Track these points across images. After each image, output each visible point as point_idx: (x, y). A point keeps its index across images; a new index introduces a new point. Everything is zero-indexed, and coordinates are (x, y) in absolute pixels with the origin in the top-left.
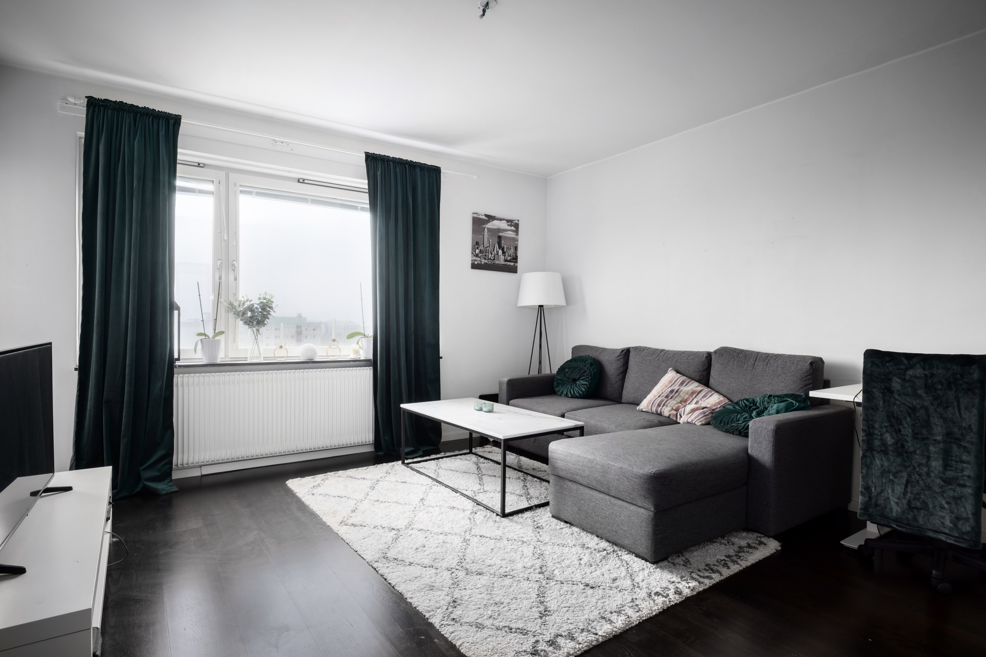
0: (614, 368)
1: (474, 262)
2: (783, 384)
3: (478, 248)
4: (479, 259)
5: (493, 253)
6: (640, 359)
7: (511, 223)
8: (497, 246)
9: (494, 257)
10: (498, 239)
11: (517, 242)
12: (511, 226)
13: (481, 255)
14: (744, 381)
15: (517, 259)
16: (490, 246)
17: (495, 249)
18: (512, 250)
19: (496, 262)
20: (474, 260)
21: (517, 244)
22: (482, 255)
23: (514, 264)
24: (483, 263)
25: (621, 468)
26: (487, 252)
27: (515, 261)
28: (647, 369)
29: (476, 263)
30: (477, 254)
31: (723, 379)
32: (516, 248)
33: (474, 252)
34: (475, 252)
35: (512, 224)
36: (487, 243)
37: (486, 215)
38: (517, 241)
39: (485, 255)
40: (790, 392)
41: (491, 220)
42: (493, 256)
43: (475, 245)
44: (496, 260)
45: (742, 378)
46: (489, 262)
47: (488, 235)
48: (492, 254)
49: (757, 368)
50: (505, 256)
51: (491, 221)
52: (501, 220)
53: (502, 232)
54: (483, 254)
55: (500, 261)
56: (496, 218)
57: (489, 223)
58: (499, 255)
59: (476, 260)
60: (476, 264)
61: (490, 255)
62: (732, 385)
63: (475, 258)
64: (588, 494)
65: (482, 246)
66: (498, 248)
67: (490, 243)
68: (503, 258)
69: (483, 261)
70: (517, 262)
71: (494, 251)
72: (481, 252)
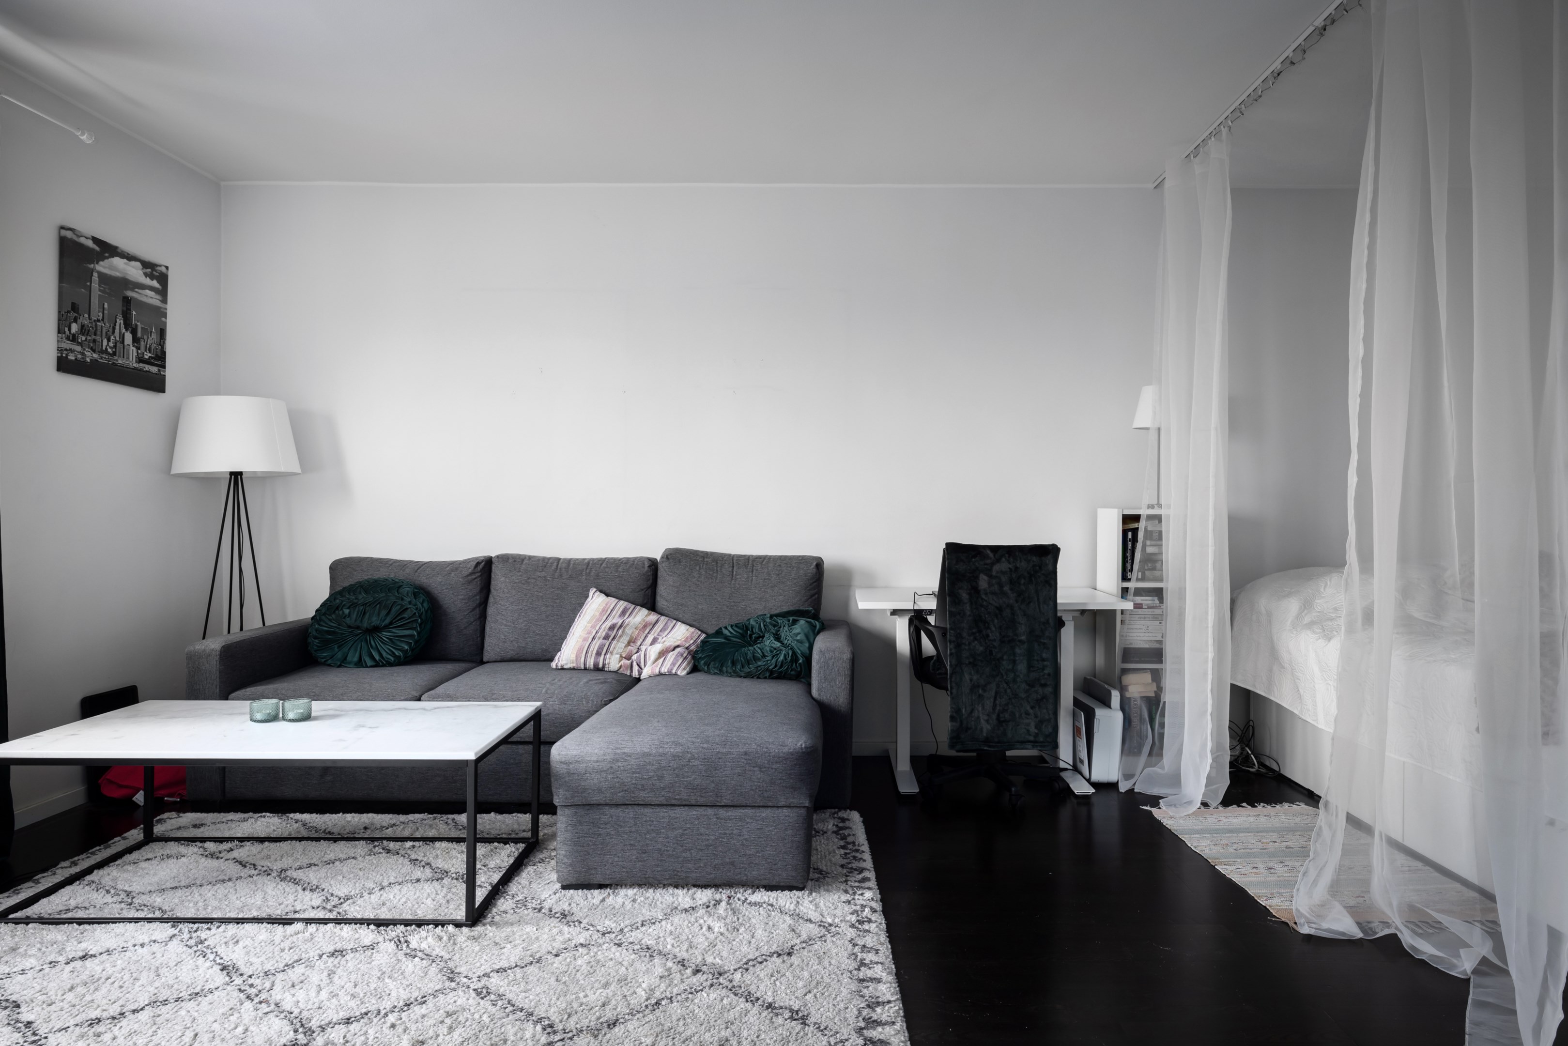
0: (463, 597)
1: (67, 355)
2: (781, 598)
3: (75, 321)
4: (78, 348)
5: (112, 338)
6: (521, 576)
7: (152, 271)
8: (120, 321)
9: (115, 347)
10: (123, 306)
11: (163, 319)
12: (152, 277)
13: (84, 338)
14: (719, 599)
15: (165, 358)
16: (106, 320)
17: (117, 327)
18: (154, 336)
19: (120, 362)
20: (66, 350)
21: (165, 323)
22: (86, 340)
23: (159, 371)
24: (88, 360)
25: (746, 753)
26: (99, 333)
27: (159, 363)
28: (541, 594)
29: (71, 357)
30: (74, 335)
31: (683, 598)
32: (162, 333)
33: (66, 329)
34: (70, 330)
35: (154, 273)
36: (99, 312)
37: (95, 240)
38: (165, 315)
39: (94, 341)
40: (792, 608)
41: (107, 255)
42: (111, 344)
43: (69, 312)
44: (119, 356)
45: (715, 594)
46: (102, 358)
47: (100, 290)
48: (109, 340)
49: (738, 577)
50: (138, 348)
51: (107, 258)
52: (130, 258)
53: (133, 290)
54: (89, 338)
55: (128, 358)
56: (119, 251)
57: (103, 260)
58: (125, 344)
59: (71, 351)
60: (71, 360)
61: (105, 342)
62: (700, 607)
63: (68, 345)
64: (663, 817)
65: (86, 315)
66: (123, 326)
67: (106, 312)
68: (135, 354)
69: (90, 356)
70: (164, 367)
71: (113, 332)
72: (83, 329)
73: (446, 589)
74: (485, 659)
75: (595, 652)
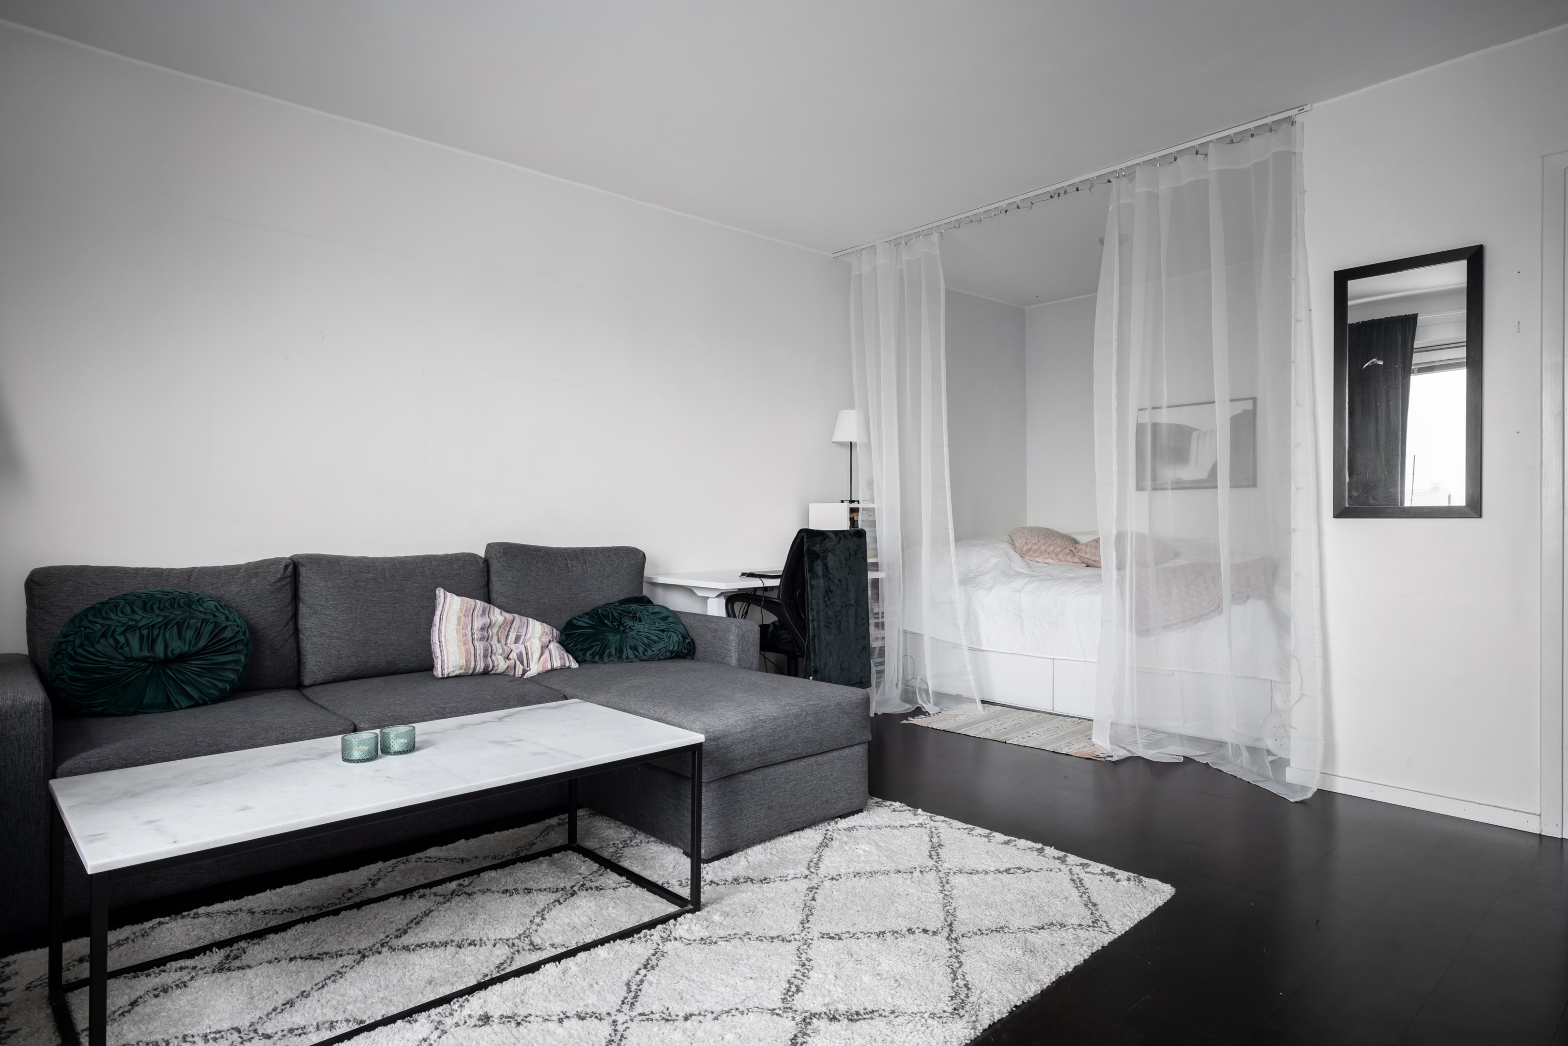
0: (273, 609)
2: (617, 587)
6: (347, 579)
14: (560, 592)
28: (377, 599)
31: (524, 594)
45: (555, 587)
49: (574, 569)
62: (542, 601)
73: (249, 600)
74: (307, 682)
75: (482, 655)
